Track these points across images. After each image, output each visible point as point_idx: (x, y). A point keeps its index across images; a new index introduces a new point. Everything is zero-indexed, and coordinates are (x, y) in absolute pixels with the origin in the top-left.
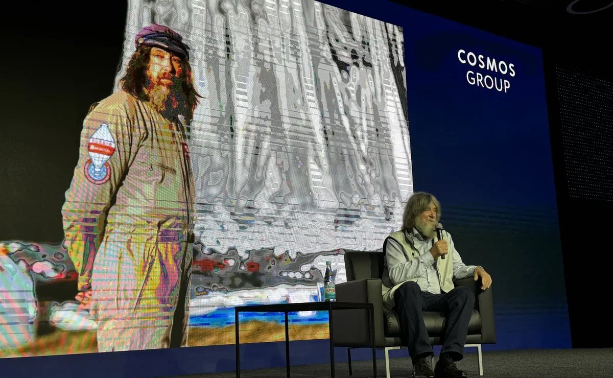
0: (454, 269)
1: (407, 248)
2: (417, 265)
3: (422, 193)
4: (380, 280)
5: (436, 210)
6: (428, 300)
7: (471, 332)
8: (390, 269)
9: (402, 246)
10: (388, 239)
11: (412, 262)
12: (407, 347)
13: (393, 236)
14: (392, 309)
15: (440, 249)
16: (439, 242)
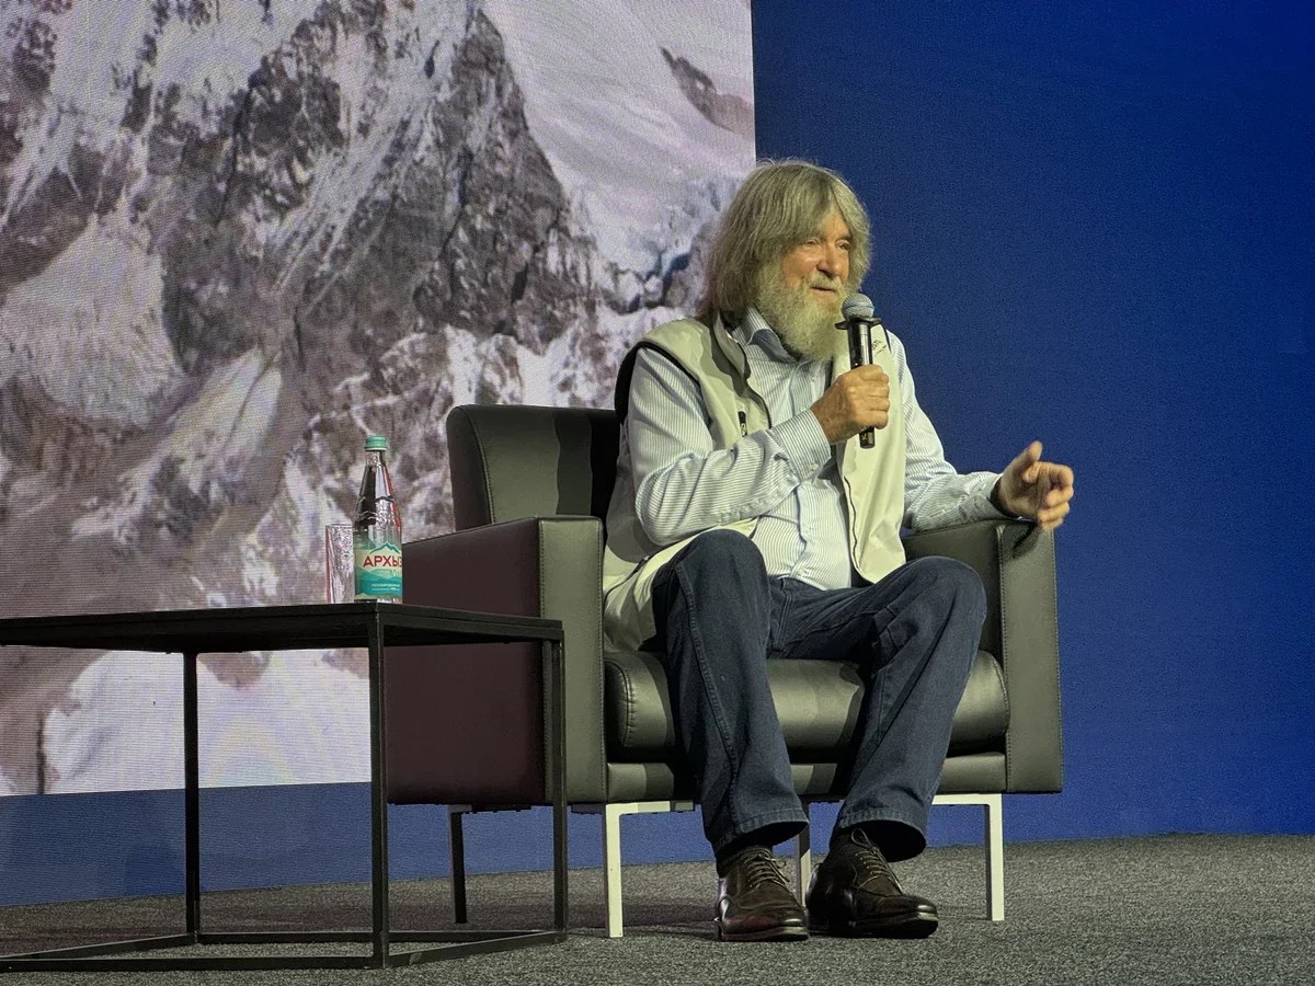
0: (908, 487)
1: (719, 390)
2: (757, 465)
3: (796, 163)
4: (597, 525)
5: (849, 242)
6: (797, 613)
7: (962, 745)
8: (641, 477)
9: (697, 382)
10: (641, 352)
11: (735, 452)
12: (699, 808)
13: (660, 339)
14: (641, 649)
15: (857, 403)
16: (856, 376)
